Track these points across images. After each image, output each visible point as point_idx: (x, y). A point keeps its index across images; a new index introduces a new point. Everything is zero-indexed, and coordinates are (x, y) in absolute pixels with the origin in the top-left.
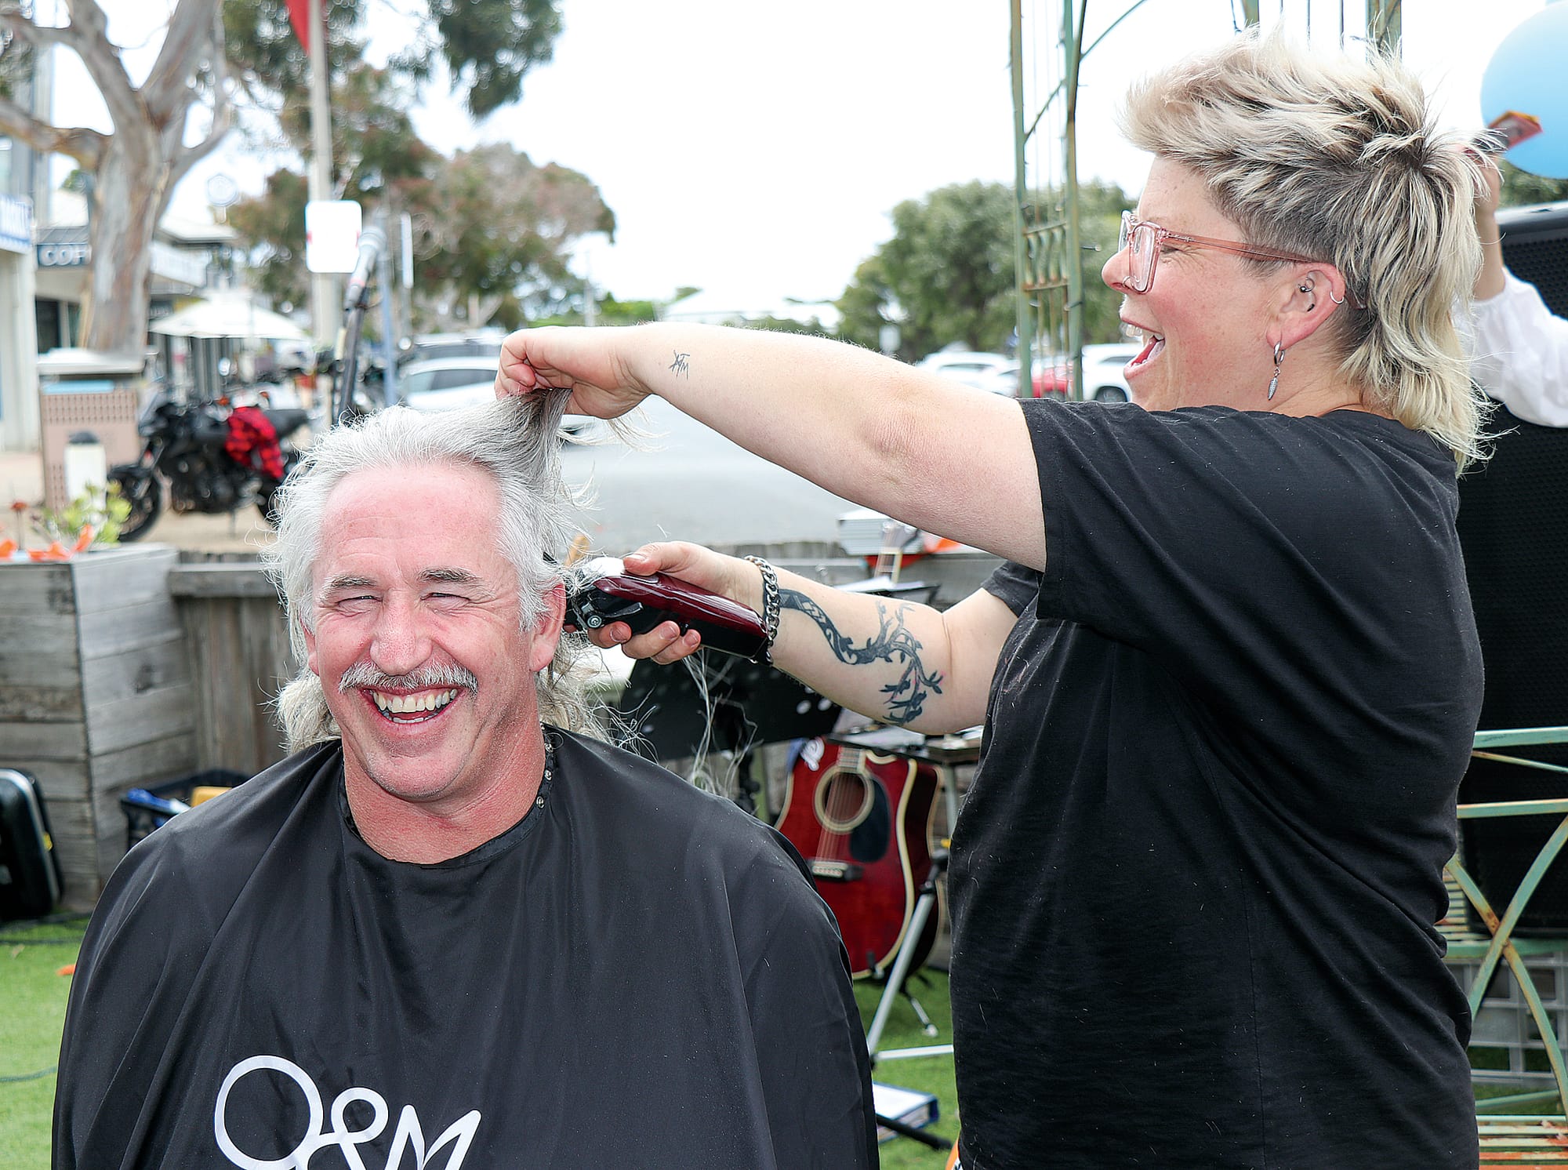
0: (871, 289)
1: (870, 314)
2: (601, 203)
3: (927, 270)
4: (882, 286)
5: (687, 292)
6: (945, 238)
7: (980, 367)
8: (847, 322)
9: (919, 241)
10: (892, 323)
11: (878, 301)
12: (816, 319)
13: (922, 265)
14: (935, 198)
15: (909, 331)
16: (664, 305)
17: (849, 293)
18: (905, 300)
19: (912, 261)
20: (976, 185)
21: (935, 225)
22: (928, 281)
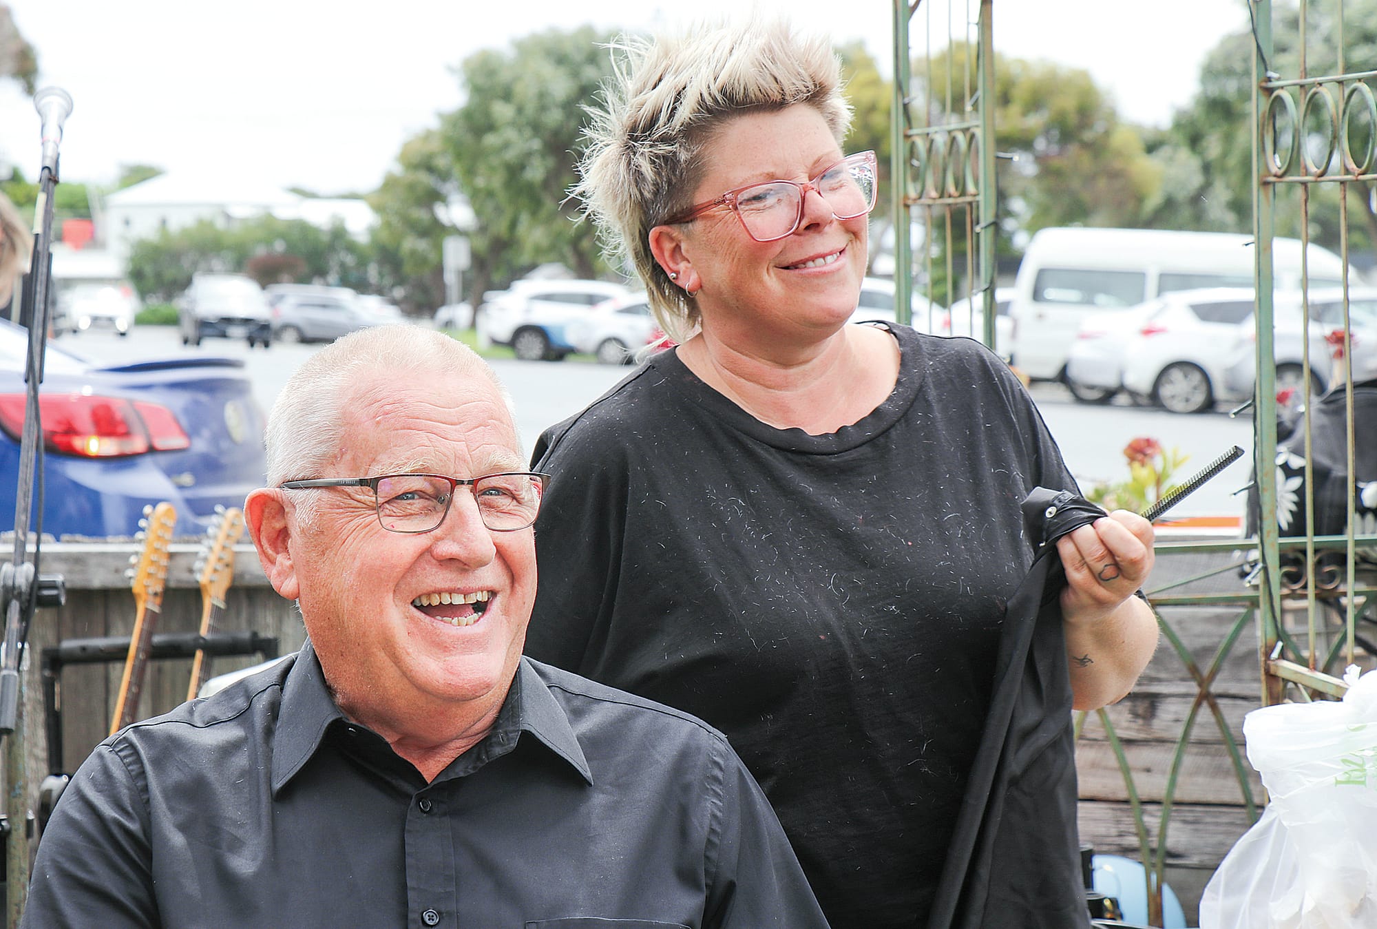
0: (425, 178)
1: (420, 214)
2: (15, 34)
3: (511, 155)
4: (444, 176)
5: (139, 175)
6: (543, 108)
7: (591, 300)
8: (388, 225)
9: (502, 111)
10: (455, 231)
11: (434, 197)
12: (342, 221)
13: (506, 145)
14: (525, 48)
15: (482, 244)
16: (103, 194)
17: (390, 184)
18: (477, 198)
19: (491, 140)
20: (588, 31)
21: (526, 90)
22: (514, 171)
